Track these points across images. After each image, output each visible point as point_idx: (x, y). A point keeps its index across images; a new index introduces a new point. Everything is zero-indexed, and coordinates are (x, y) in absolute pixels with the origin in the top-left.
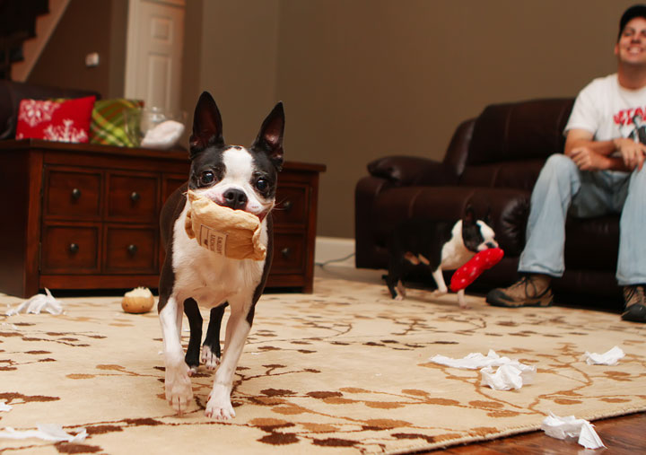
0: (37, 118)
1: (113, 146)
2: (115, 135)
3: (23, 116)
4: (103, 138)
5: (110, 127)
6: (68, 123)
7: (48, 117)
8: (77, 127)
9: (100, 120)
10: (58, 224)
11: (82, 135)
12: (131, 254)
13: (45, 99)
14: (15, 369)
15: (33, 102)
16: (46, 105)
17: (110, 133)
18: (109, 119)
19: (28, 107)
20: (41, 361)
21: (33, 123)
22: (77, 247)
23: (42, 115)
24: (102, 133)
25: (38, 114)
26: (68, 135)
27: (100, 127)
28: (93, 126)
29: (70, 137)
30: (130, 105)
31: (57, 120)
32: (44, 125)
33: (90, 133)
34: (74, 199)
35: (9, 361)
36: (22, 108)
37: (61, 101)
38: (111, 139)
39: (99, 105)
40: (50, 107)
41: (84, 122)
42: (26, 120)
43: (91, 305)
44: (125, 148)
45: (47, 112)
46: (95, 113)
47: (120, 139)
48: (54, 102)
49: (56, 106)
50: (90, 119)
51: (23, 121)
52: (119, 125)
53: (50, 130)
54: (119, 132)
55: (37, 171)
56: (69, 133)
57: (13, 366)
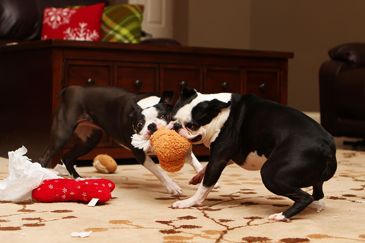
0: (58, 22)
1: (120, 43)
2: (122, 34)
3: (46, 20)
4: (112, 37)
5: (117, 27)
6: (83, 25)
7: (67, 21)
8: (90, 28)
9: (109, 22)
11: (95, 34)
13: (64, 8)
14: (43, 225)
15: (54, 9)
16: (65, 12)
17: (117, 32)
18: (116, 21)
19: (51, 14)
20: (64, 218)
21: (54, 26)
23: (62, 20)
24: (111, 32)
25: (59, 19)
26: (83, 35)
27: (110, 28)
28: (103, 27)
29: (85, 36)
30: (132, 9)
31: (74, 23)
32: (63, 27)
33: (101, 33)
35: (38, 219)
36: (46, 15)
37: (77, 7)
38: (118, 37)
39: (108, 10)
40: (68, 13)
41: (96, 24)
42: (49, 24)
44: (130, 44)
45: (65, 16)
46: (104, 17)
47: (125, 37)
48: (71, 9)
49: (73, 12)
50: (101, 22)
51: (46, 24)
52: (124, 26)
53: (68, 31)
54: (125, 31)
55: (59, 65)
56: (84, 34)
57: (42, 223)
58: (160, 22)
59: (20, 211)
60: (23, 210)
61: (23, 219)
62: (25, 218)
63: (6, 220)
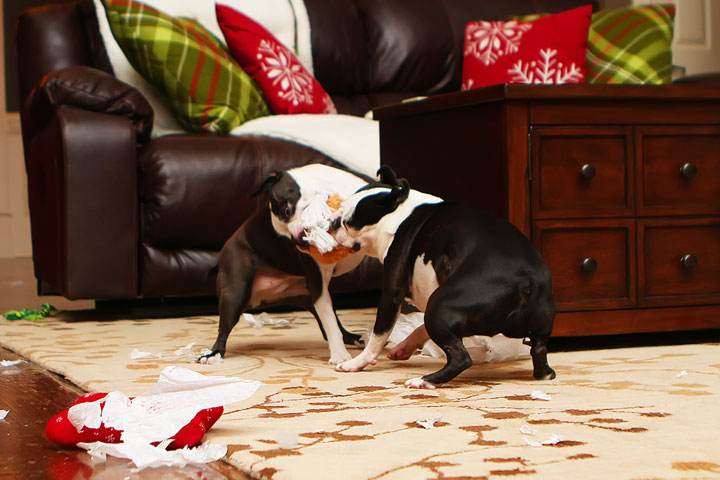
0: (494, 51)
1: (627, 86)
2: (630, 67)
3: (471, 48)
4: (610, 74)
5: (619, 54)
6: (548, 54)
7: (513, 48)
8: (563, 60)
9: (601, 44)
10: (559, 225)
11: (574, 72)
12: (685, 270)
13: (506, 20)
14: (534, 472)
15: (486, 25)
16: (509, 27)
17: (621, 64)
18: (617, 42)
19: (478, 34)
20: (570, 458)
21: (488, 59)
22: (593, 263)
23: (503, 46)
24: (607, 66)
25: (497, 44)
26: (550, 73)
27: (602, 57)
28: (590, 57)
29: (554, 77)
30: (650, 14)
31: (529, 51)
32: (508, 61)
33: (587, 69)
34: (584, 180)
35: (519, 459)
36: (469, 37)
37: (532, 18)
38: (623, 75)
39: (598, 20)
40: (516, 31)
41: (575, 51)
42: (478, 55)
43: (625, 360)
44: (649, 87)
45: (509, 38)
46: (592, 35)
47: (637, 74)
48: (520, 23)
49: (526, 27)
50: (587, 45)
51: (471, 56)
52: (634, 51)
53: (518, 68)
54: (637, 63)
55: (519, 137)
56: (552, 72)
57: (527, 468)
58: (701, 41)
59: (473, 443)
60: (480, 442)
61: (485, 460)
62: (488, 458)
63: (451, 462)
